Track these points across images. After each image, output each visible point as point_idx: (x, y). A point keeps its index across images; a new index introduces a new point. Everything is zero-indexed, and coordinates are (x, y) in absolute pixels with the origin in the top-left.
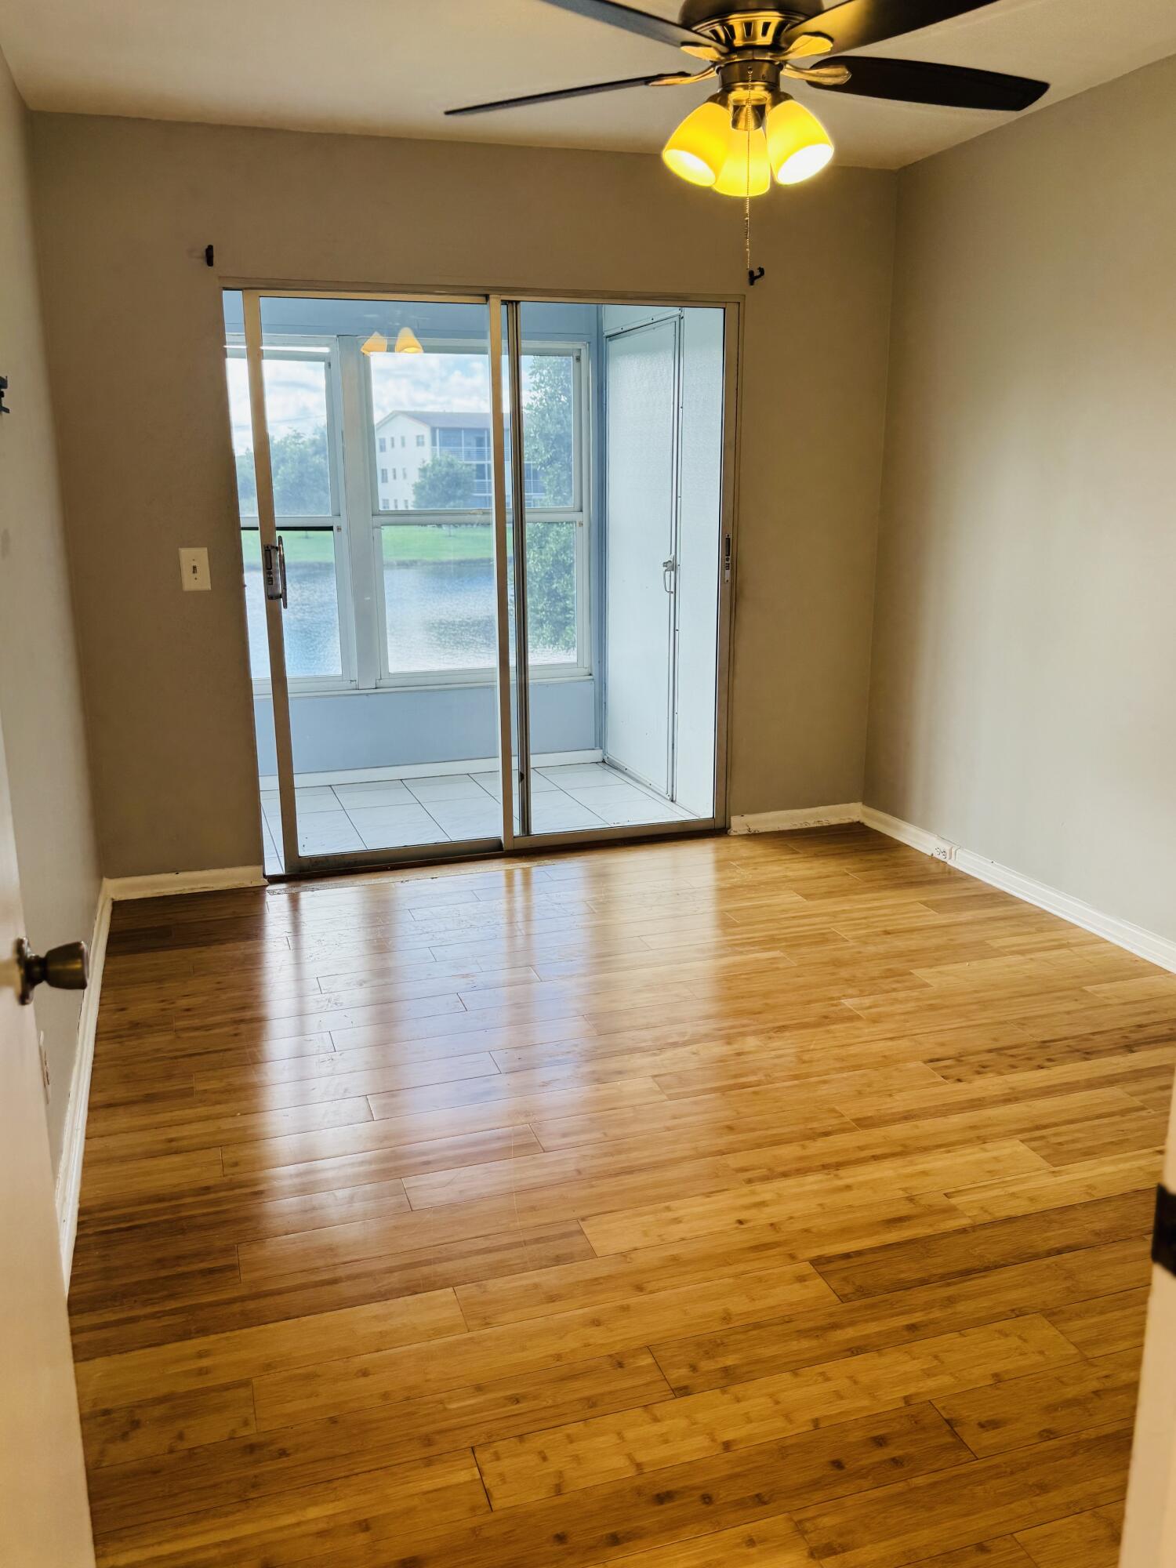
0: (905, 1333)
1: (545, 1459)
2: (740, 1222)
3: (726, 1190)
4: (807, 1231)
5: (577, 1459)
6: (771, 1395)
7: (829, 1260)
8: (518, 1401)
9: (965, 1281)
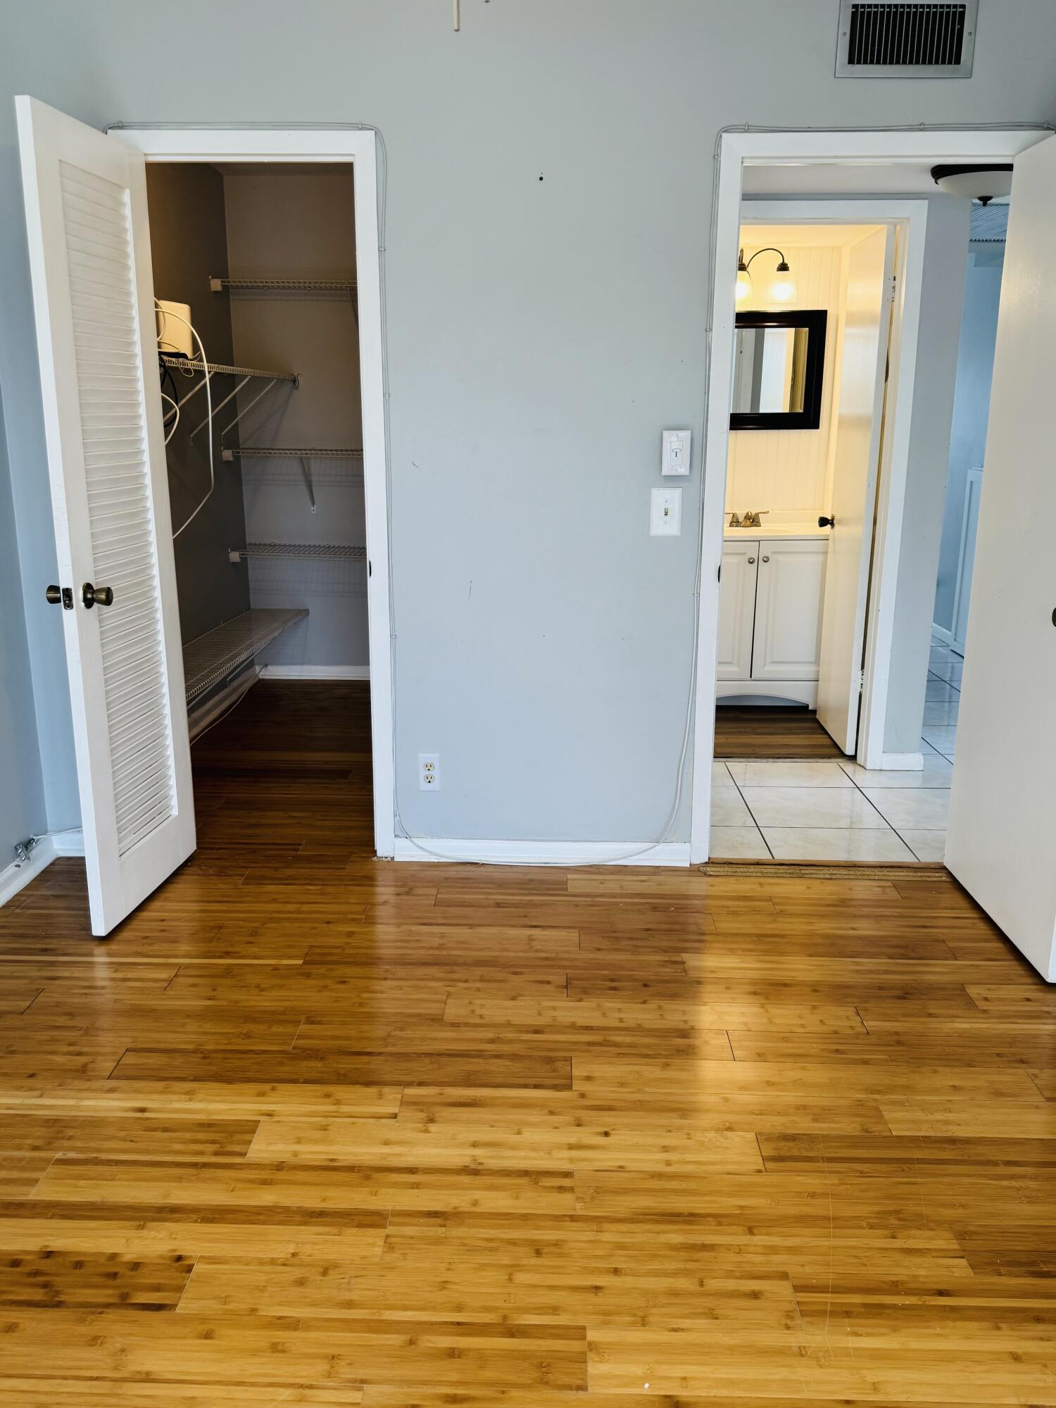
0: (546, 1030)
1: (821, 1021)
2: (606, 1134)
3: (597, 1171)
4: (552, 1113)
5: (800, 1017)
6: (663, 1019)
7: (555, 1087)
8: (837, 1050)
9: (467, 1050)
